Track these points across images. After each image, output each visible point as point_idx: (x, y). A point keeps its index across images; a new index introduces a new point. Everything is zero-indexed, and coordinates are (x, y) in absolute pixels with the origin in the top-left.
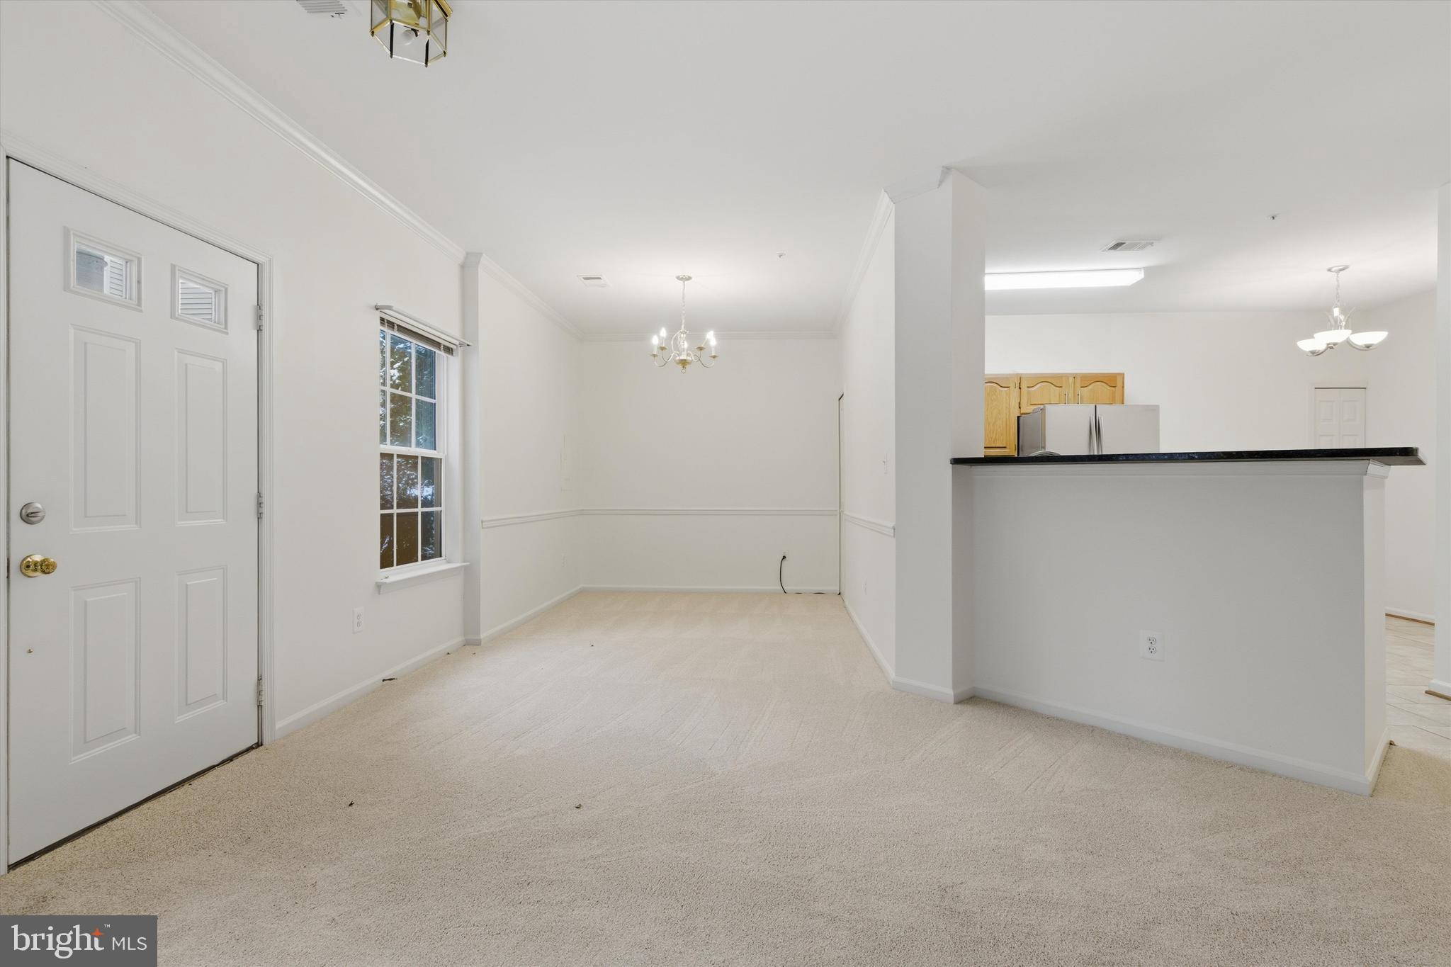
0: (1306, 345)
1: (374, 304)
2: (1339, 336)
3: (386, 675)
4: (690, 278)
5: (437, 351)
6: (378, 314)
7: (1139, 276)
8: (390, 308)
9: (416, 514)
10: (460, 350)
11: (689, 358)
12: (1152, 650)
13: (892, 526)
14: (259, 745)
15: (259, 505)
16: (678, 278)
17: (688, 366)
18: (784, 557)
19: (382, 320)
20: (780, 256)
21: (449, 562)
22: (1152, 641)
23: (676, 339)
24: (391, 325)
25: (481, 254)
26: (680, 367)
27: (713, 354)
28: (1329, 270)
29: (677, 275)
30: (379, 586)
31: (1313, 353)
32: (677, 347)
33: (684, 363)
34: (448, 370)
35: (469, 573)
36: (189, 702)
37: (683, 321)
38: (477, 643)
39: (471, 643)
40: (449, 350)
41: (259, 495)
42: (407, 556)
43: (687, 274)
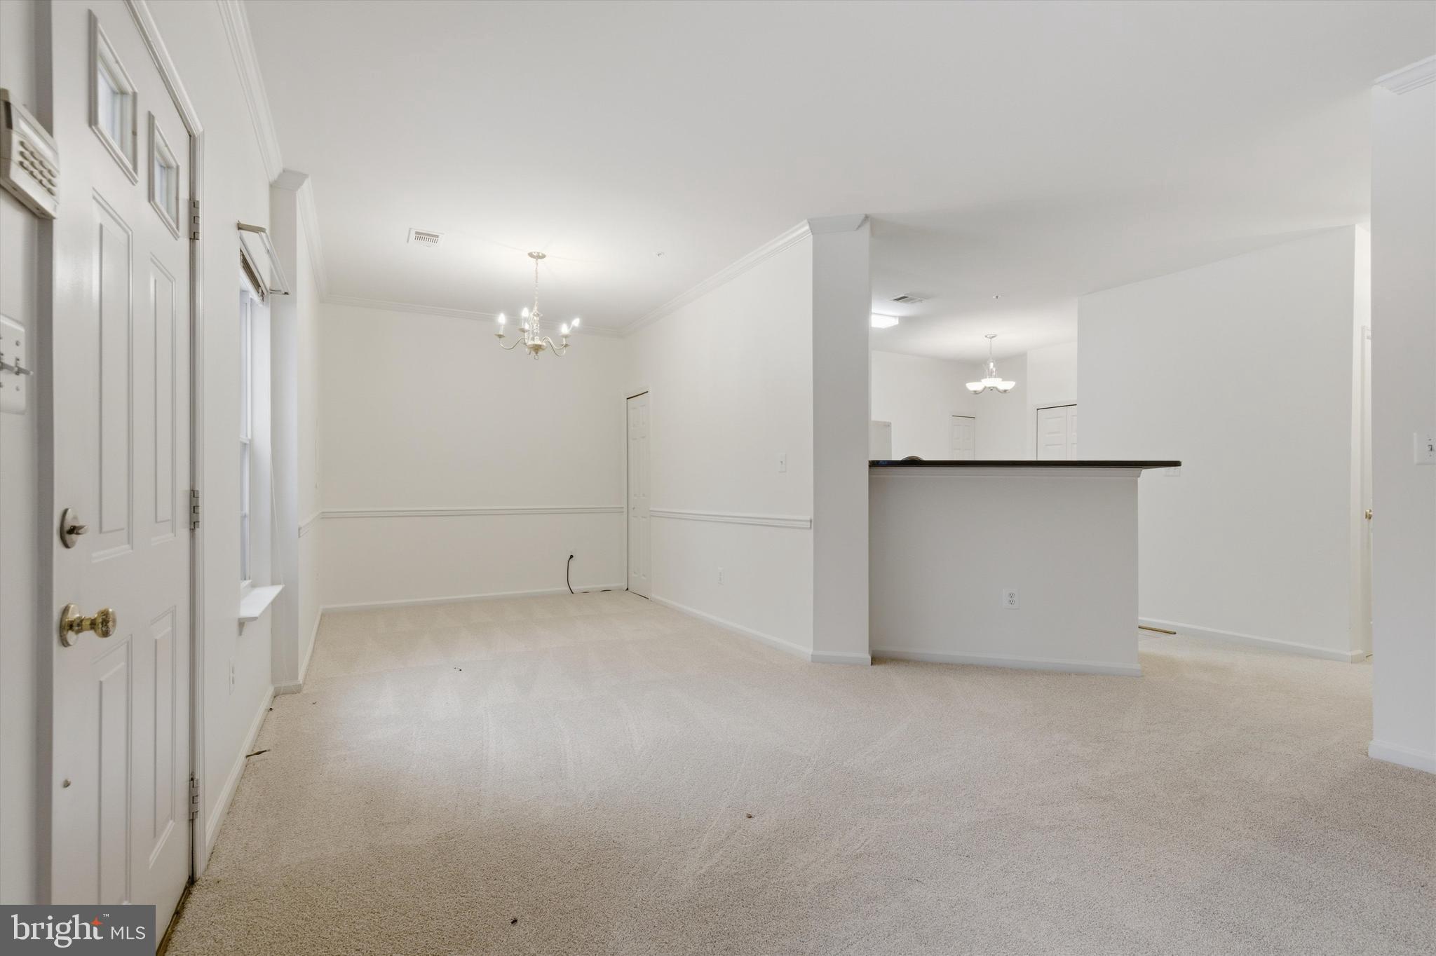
0: (973, 386)
2: (988, 382)
4: (544, 256)
7: (896, 322)
12: (1011, 602)
13: (809, 519)
16: (531, 255)
17: (540, 353)
18: (572, 557)
20: (658, 255)
22: (1011, 595)
25: (305, 176)
26: (533, 351)
28: (986, 336)
29: (530, 251)
30: (241, 623)
31: (975, 392)
33: (537, 348)
35: (282, 599)
37: (536, 302)
40: (262, 296)
43: (542, 252)
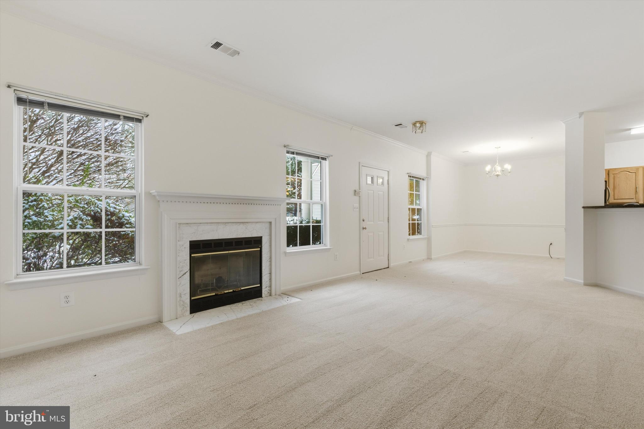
1: (407, 173)
3: (410, 261)
5: (420, 180)
6: (408, 175)
8: (410, 173)
9: (415, 223)
10: (426, 178)
11: (499, 174)
14: (388, 267)
15: (388, 220)
16: (496, 148)
18: (551, 244)
19: (409, 176)
20: (532, 138)
21: (423, 236)
23: (495, 168)
24: (410, 176)
25: (432, 152)
26: (496, 176)
27: (509, 171)
30: (408, 240)
32: (495, 171)
33: (498, 175)
34: (423, 184)
35: (429, 240)
36: (380, 255)
37: (497, 162)
38: (431, 259)
39: (429, 258)
40: (423, 179)
41: (388, 218)
42: (413, 234)
43: (499, 146)
